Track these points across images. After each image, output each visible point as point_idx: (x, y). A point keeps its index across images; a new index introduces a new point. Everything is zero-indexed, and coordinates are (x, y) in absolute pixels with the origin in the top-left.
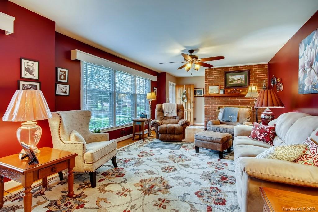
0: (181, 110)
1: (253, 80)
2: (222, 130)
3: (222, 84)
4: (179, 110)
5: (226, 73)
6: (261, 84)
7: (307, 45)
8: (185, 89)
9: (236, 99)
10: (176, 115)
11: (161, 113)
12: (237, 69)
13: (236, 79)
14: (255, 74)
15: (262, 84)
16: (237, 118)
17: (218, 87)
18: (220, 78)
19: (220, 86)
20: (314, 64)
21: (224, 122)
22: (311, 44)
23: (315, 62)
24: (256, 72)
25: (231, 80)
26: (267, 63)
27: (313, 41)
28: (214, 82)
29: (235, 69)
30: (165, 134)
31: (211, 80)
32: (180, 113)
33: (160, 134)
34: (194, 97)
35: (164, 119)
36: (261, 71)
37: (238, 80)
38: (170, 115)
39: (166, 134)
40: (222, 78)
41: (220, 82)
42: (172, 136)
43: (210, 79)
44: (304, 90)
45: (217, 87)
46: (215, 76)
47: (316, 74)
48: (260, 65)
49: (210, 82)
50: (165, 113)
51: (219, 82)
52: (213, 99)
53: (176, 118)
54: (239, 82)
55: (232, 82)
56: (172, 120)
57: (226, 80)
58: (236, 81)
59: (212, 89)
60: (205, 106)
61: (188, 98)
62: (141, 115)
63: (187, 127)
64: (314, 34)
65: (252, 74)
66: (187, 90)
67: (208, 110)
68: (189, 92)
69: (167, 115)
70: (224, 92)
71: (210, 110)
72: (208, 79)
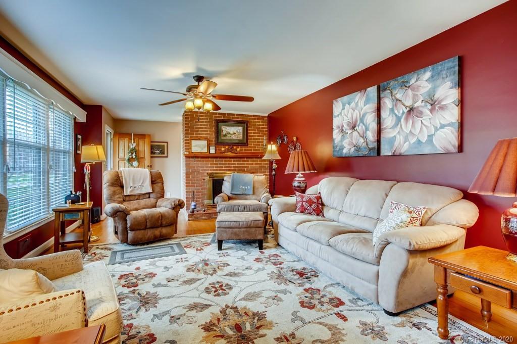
0: (159, 180)
1: (252, 136)
2: (242, 208)
3: (212, 137)
4: (155, 180)
5: (218, 122)
6: (260, 142)
7: (347, 105)
8: (134, 142)
9: (231, 161)
10: (150, 191)
11: (118, 188)
12: (233, 118)
13: (231, 133)
14: (254, 127)
15: (262, 142)
16: (252, 188)
17: (206, 141)
18: (209, 128)
19: (210, 141)
20: (359, 126)
21: (234, 196)
22: (353, 104)
23: (359, 124)
24: (255, 125)
25: (224, 133)
26: (267, 115)
27: (356, 101)
28: (199, 134)
29: (230, 118)
30: (143, 229)
31: (194, 131)
32: (157, 187)
33: (133, 232)
34: (151, 157)
35: (124, 201)
36: (260, 125)
37: (235, 133)
38: (137, 192)
39: (146, 228)
40: (212, 128)
41: (209, 134)
42: (157, 232)
43: (193, 128)
44: (342, 153)
45: (205, 143)
46: (201, 125)
47: (361, 136)
48: (259, 116)
49: (193, 134)
50: (127, 188)
51: (207, 134)
52: (200, 161)
53: (149, 197)
54: (235, 137)
55: (225, 135)
56: (143, 202)
57: (218, 132)
58: (231, 134)
59: (196, 146)
60: (186, 174)
61: (140, 160)
62: (70, 195)
63: (181, 210)
64: (357, 94)
65: (251, 127)
66: (138, 145)
67: (191, 180)
68: (141, 148)
69: (131, 191)
70: (216, 150)
71: (194, 180)
72: (189, 127)
